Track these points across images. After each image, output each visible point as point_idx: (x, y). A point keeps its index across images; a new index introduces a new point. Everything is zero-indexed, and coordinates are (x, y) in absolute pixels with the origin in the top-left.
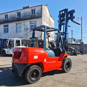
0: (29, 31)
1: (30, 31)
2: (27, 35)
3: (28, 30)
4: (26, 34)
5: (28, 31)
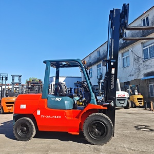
0: (141, 62)
1: (143, 61)
2: (139, 69)
3: (140, 59)
4: (137, 67)
5: (139, 63)
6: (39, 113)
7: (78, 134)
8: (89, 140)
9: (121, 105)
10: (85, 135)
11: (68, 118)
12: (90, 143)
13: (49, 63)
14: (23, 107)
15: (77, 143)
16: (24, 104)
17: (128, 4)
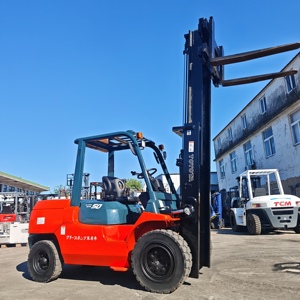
6: (63, 231)
7: (125, 269)
8: (142, 283)
9: (283, 225)
10: (135, 272)
11: (109, 240)
12: (144, 289)
13: (83, 143)
14: (41, 221)
15: (125, 288)
16: (41, 216)
17: (211, 18)
